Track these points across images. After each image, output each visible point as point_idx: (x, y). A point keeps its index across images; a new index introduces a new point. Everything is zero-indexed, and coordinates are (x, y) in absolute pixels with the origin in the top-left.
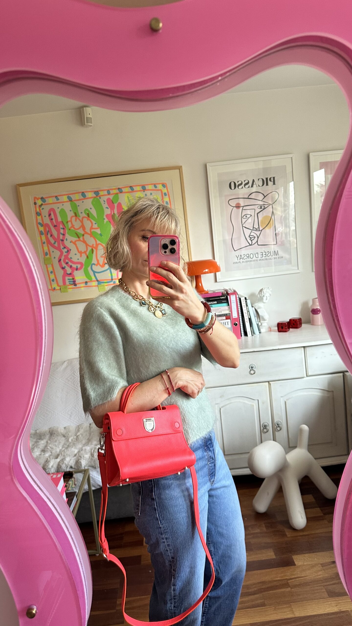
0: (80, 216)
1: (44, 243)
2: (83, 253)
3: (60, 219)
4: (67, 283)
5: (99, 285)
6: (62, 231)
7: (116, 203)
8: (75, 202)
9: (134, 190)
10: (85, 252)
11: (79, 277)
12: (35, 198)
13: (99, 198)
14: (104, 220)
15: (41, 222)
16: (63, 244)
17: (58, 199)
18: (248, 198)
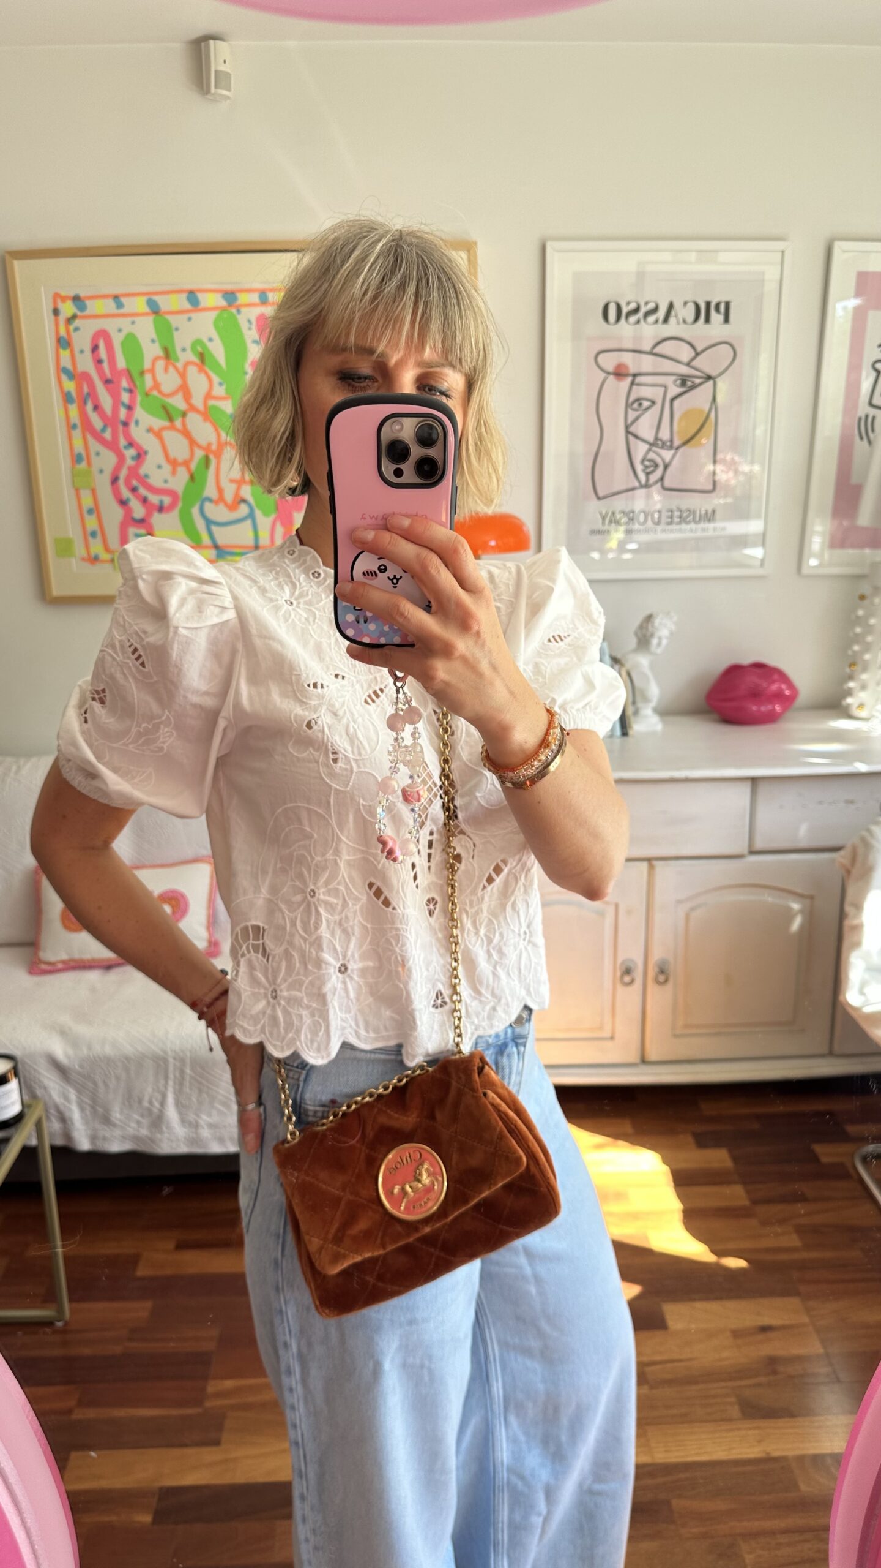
0: (177, 360)
1: (74, 427)
2: (181, 464)
3: (121, 364)
6: (125, 397)
8: (169, 317)
10: (186, 464)
12: (56, 296)
13: (234, 311)
15: (69, 367)
16: (127, 436)
17: (120, 305)
18: (651, 353)
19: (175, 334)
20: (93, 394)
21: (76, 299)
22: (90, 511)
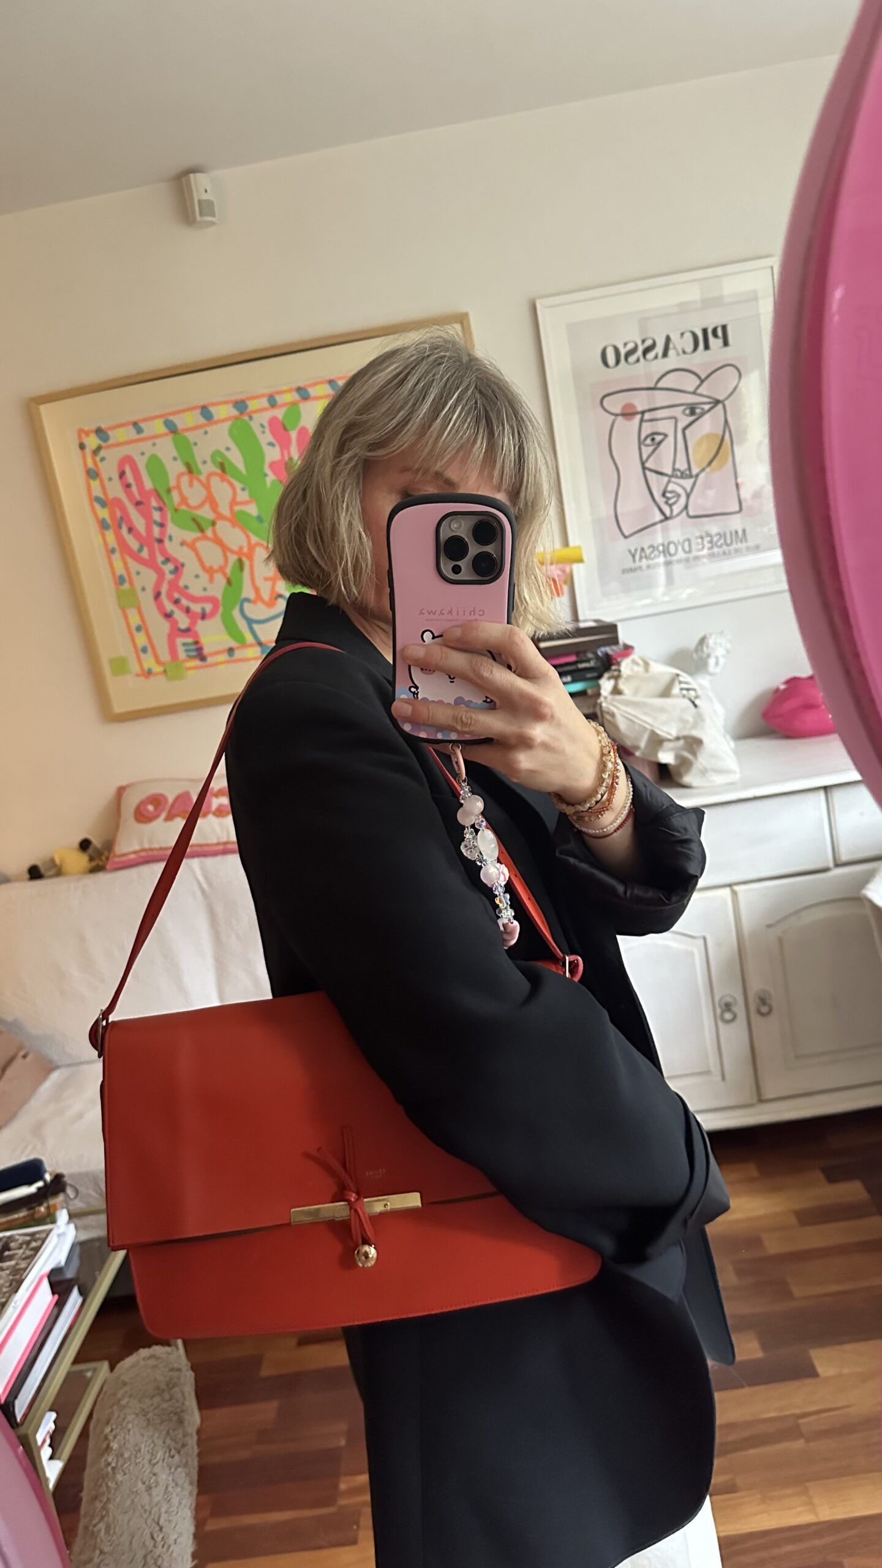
0: (200, 473)
1: (113, 551)
2: (216, 571)
3: (148, 485)
4: (182, 654)
6: (156, 516)
7: (293, 429)
8: (187, 434)
10: (222, 569)
11: (212, 635)
12: (81, 432)
13: (246, 418)
14: (267, 478)
15: (102, 496)
16: (163, 552)
17: (139, 430)
18: (655, 389)
19: (195, 448)
20: (125, 518)
21: (99, 432)
22: (138, 629)
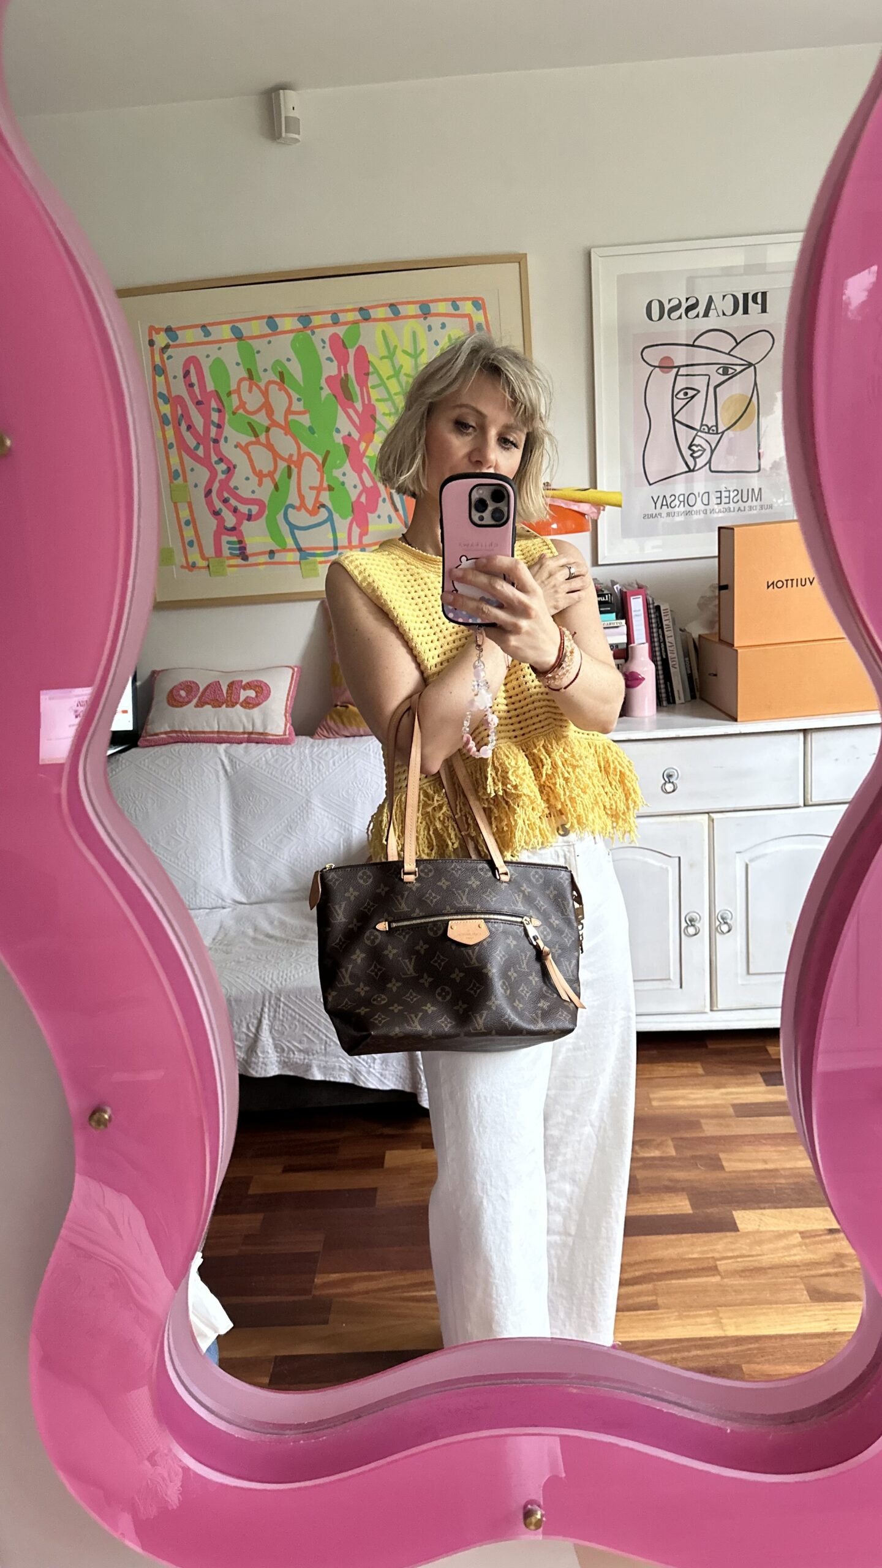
0: (260, 380)
1: (171, 446)
2: (266, 476)
3: (210, 387)
4: (226, 552)
5: (302, 561)
6: (215, 416)
7: (352, 348)
8: (250, 341)
9: (399, 313)
10: (271, 475)
11: (256, 537)
12: (152, 328)
13: (309, 332)
14: (322, 391)
15: (165, 392)
16: (218, 452)
17: (207, 334)
18: (693, 346)
19: (257, 356)
20: (186, 415)
21: (169, 330)
22: (187, 523)
